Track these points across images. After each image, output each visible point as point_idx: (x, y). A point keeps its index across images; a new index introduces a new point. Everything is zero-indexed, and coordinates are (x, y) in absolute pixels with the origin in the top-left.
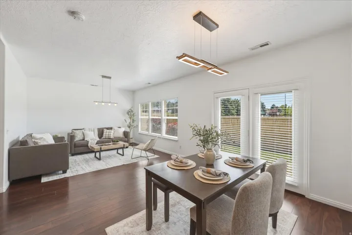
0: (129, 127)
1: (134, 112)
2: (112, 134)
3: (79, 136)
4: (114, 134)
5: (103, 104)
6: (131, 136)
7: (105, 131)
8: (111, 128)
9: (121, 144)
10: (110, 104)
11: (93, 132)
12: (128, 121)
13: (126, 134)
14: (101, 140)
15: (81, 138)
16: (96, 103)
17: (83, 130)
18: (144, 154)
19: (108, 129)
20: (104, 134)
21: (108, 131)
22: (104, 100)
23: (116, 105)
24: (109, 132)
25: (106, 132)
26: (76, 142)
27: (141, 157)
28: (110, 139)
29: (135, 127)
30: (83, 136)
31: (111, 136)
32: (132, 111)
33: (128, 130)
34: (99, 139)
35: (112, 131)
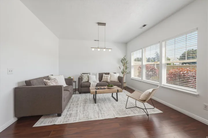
0: (123, 73)
1: (127, 60)
2: (109, 78)
3: (85, 79)
4: (110, 78)
5: (99, 50)
6: (124, 81)
7: (104, 75)
8: (108, 74)
9: (116, 88)
10: (104, 50)
11: (95, 76)
12: (122, 68)
13: (120, 79)
14: (101, 82)
15: (87, 80)
16: (93, 49)
17: (89, 74)
18: (140, 104)
19: (106, 74)
20: (103, 78)
21: (106, 75)
22: (100, 46)
23: (110, 50)
24: (107, 77)
25: (105, 77)
26: (82, 84)
27: (136, 107)
28: (107, 82)
29: (127, 73)
30: (88, 79)
31: (108, 80)
32: (125, 59)
33: (122, 75)
34: (99, 82)
35: (109, 76)
